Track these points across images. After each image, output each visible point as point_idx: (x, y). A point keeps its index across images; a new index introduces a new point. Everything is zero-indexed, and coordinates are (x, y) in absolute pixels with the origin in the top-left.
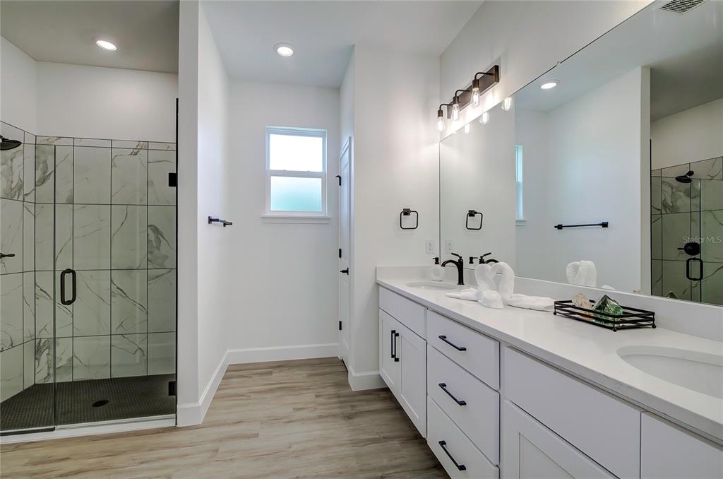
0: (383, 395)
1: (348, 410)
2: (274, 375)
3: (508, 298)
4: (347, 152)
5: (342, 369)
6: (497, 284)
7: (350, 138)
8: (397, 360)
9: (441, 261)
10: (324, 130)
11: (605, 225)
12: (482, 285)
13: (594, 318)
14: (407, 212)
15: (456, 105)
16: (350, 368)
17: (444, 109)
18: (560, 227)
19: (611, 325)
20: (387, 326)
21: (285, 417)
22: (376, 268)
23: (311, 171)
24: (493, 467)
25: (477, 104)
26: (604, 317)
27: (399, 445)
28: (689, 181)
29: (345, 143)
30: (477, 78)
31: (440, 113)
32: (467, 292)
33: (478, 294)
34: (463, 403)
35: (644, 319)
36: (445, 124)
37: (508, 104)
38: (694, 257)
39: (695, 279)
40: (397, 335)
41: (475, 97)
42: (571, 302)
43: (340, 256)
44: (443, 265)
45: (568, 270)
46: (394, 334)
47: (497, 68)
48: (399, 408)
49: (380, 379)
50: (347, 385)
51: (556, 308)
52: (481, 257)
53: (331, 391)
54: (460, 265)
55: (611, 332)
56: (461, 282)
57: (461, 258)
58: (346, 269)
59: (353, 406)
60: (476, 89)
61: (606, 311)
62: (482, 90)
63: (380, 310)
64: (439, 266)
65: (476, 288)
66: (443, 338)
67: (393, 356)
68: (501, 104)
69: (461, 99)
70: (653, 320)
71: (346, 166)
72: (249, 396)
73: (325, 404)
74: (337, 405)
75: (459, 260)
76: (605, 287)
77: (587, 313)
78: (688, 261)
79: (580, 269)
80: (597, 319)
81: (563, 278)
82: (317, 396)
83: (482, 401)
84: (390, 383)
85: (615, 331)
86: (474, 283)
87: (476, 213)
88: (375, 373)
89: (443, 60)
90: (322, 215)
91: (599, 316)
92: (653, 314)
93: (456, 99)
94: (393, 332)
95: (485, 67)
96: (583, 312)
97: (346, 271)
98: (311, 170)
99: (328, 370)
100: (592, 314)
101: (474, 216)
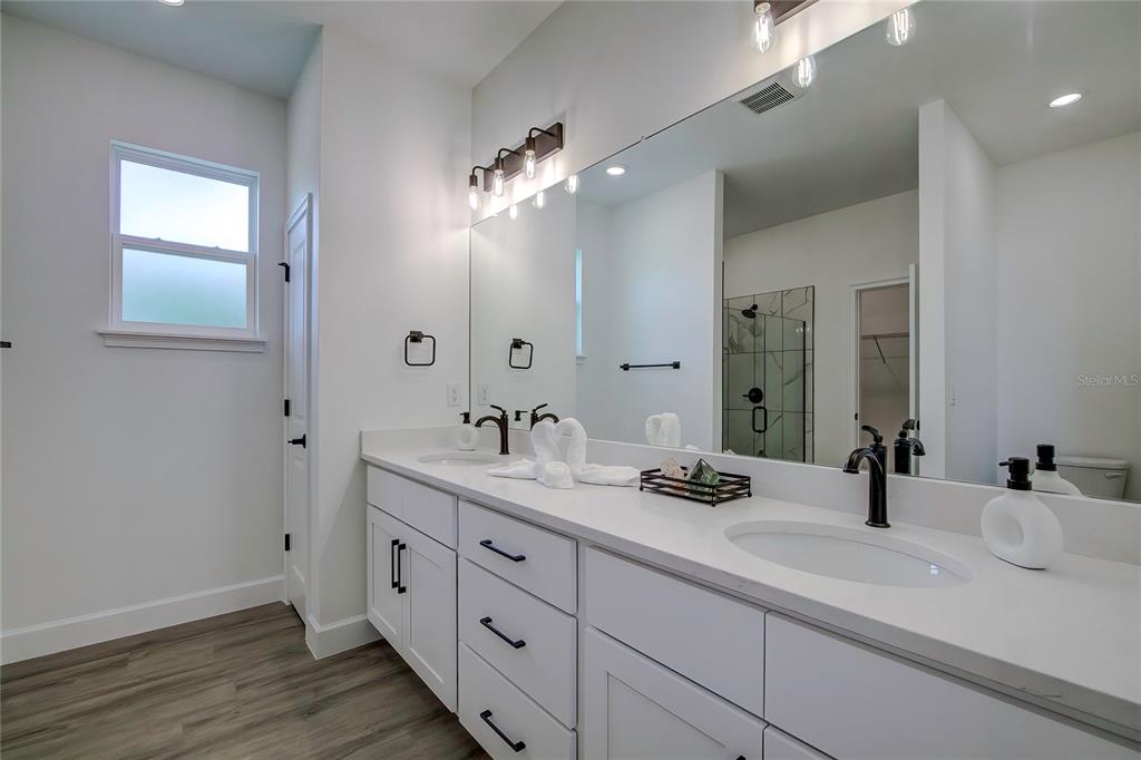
0: (374, 654)
1: (308, 699)
2: (131, 666)
3: (579, 471)
4: (305, 220)
5: (294, 622)
6: (563, 452)
7: (310, 196)
8: (402, 590)
9: (474, 419)
10: (253, 173)
11: (676, 366)
12: (543, 454)
13: (687, 490)
14: (416, 337)
15: (499, 172)
16: (311, 620)
17: (480, 174)
18: (626, 367)
19: (707, 498)
20: (382, 532)
21: (164, 750)
22: (361, 433)
23: (222, 247)
24: (567, 732)
25: (532, 176)
26: (700, 489)
27: (409, 737)
28: (753, 316)
29: (299, 203)
30: (533, 136)
31: (473, 180)
32: (518, 465)
33: (537, 469)
34: (520, 644)
35: (739, 487)
36: (481, 200)
37: (573, 183)
38: (757, 405)
39: (759, 431)
40: (403, 547)
41: (530, 164)
42: (659, 470)
43: (287, 413)
44: (479, 424)
45: (648, 426)
46: (396, 547)
47: (560, 126)
48: (406, 671)
49: (369, 627)
50: (304, 651)
51: (642, 481)
52: (534, 411)
53: (272, 669)
54: (503, 423)
55: (709, 507)
56: (505, 450)
57: (504, 412)
58: (301, 438)
59: (316, 690)
60: (530, 153)
61: (703, 480)
62: (540, 156)
63: (369, 506)
64: (470, 427)
65: (534, 461)
66: (487, 544)
67: (395, 585)
68: (563, 183)
69: (508, 162)
70: (749, 486)
71: (299, 247)
72: (65, 727)
73: (256, 699)
74: (285, 694)
75: (502, 416)
76: (689, 446)
77: (680, 485)
78: (754, 410)
79: (663, 425)
80: (692, 492)
81: (643, 439)
82: (239, 688)
83: (548, 635)
84: (389, 631)
85: (714, 506)
86: (528, 452)
87: (524, 343)
88: (360, 618)
89: (477, 96)
90: (249, 336)
91: (694, 487)
92: (749, 479)
93: (499, 162)
94: (395, 542)
95: (545, 123)
96: (675, 484)
97: (302, 441)
98: (224, 246)
99: (261, 630)
100: (687, 487)
101: (520, 347)
